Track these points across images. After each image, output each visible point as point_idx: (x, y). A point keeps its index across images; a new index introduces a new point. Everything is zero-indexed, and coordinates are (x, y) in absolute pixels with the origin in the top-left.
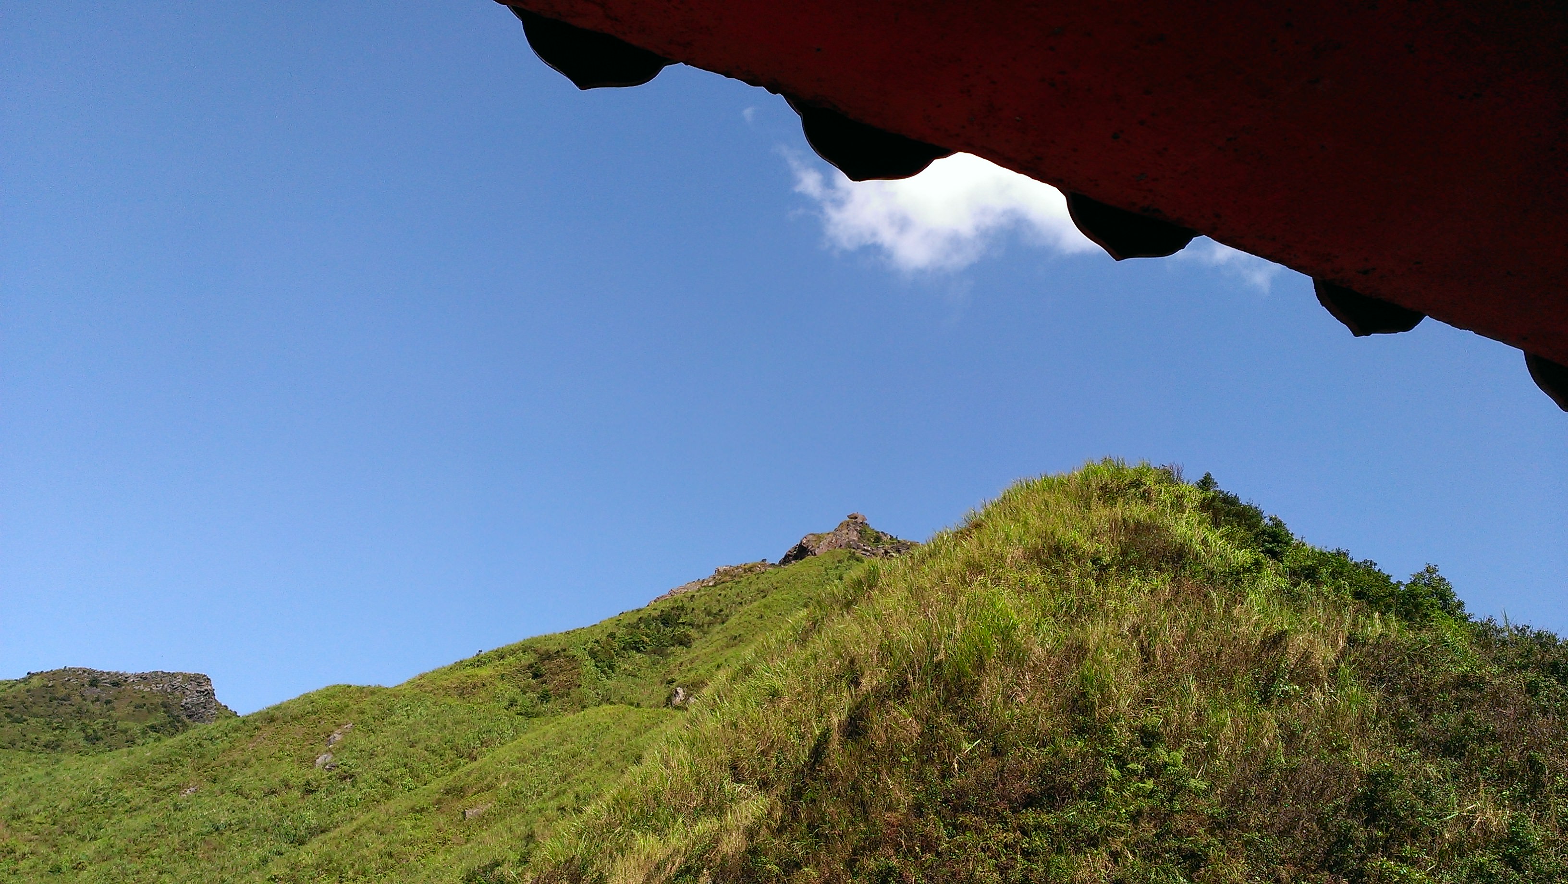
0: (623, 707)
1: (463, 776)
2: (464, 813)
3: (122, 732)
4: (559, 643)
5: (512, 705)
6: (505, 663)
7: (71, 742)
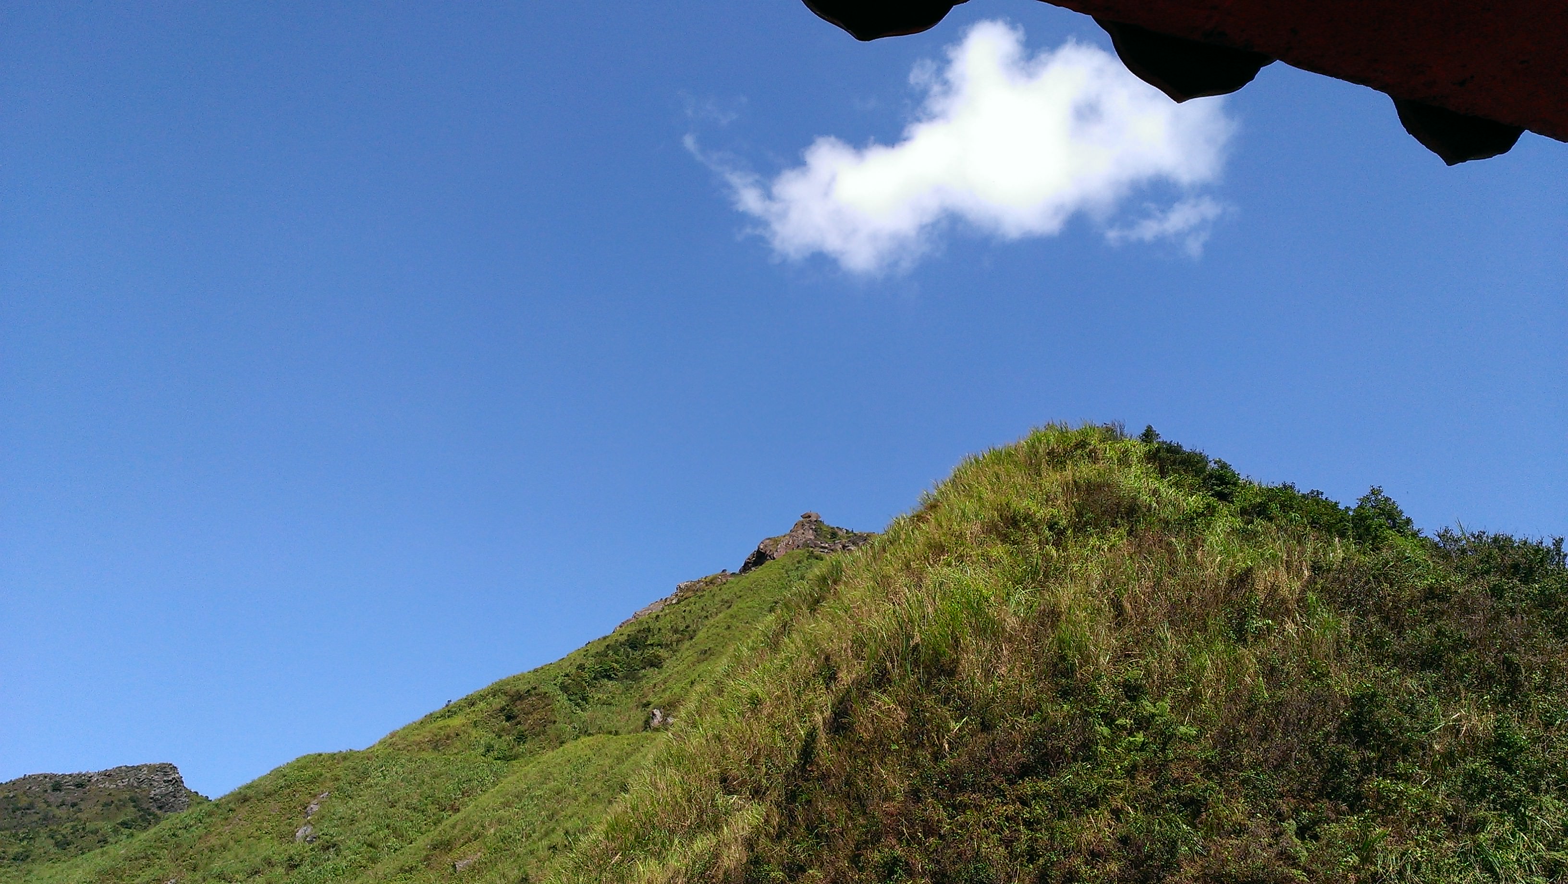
0: (602, 738)
1: (448, 829)
2: (454, 866)
3: (92, 832)
4: (529, 682)
5: (488, 751)
6: (477, 709)
7: (42, 850)
